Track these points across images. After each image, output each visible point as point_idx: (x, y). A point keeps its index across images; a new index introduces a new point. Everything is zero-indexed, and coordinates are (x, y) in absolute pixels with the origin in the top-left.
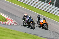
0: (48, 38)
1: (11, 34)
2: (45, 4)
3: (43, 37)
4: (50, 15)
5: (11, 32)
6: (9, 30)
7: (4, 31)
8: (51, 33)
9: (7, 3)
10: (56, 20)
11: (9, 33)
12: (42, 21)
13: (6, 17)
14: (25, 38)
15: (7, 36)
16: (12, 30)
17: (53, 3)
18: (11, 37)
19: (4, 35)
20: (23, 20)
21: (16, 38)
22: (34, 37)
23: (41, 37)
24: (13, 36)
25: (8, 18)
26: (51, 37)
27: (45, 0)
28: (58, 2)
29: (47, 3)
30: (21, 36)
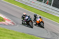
0: (46, 38)
1: (8, 34)
2: (42, 4)
3: (41, 37)
4: (48, 15)
5: (8, 32)
6: (6, 30)
7: (2, 31)
8: (49, 33)
9: (4, 3)
10: (54, 21)
11: (7, 33)
12: (38, 20)
13: (4, 17)
14: (22, 38)
15: (5, 36)
16: (10, 30)
17: (51, 3)
18: (8, 37)
19: (2, 35)
20: (22, 19)
21: (14, 38)
22: (31, 37)
23: (39, 37)
24: (11, 36)
25: (5, 18)
26: (49, 37)
27: (42, 0)
28: (56, 2)
29: (44, 3)
30: (19, 36)
